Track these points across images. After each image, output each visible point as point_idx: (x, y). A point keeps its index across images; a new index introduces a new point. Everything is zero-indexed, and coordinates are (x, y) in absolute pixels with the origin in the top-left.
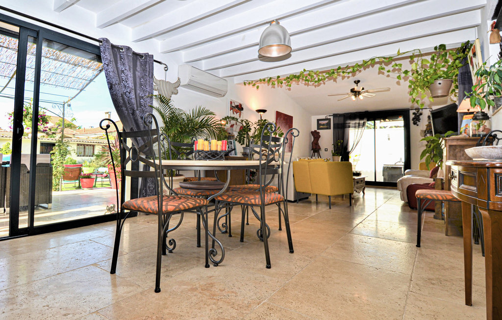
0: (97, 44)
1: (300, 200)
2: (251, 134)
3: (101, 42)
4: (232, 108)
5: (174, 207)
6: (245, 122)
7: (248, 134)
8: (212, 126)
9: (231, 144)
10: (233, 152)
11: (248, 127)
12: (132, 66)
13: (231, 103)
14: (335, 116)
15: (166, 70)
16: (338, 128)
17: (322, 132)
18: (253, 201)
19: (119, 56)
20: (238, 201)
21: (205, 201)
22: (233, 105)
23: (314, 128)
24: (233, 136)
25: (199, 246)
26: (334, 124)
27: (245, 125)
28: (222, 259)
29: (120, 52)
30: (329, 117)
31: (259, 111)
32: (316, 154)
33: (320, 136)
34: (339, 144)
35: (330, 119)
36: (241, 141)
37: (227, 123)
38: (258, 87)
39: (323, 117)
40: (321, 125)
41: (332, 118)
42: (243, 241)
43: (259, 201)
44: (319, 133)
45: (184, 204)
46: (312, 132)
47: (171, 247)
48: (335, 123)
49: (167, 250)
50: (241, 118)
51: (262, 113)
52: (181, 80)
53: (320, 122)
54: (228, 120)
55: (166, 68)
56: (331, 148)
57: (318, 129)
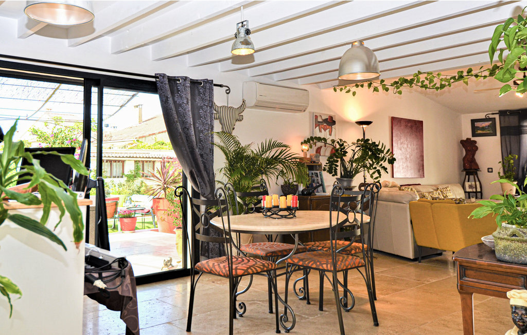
0: (154, 80)
1: (423, 258)
2: (347, 159)
3: (158, 78)
4: (318, 124)
5: (243, 271)
6: (338, 142)
7: (342, 160)
8: (287, 160)
9: (317, 176)
10: (320, 188)
11: (342, 149)
12: (190, 99)
13: (316, 117)
14: (502, 113)
15: (228, 93)
16: (509, 134)
17: (481, 141)
18: (325, 266)
19: (176, 88)
20: (310, 265)
21: (274, 265)
22: (320, 120)
23: (467, 133)
24: (320, 166)
25: (271, 312)
26: (501, 128)
27: (338, 147)
28: (292, 326)
29: (177, 84)
30: (491, 116)
31: (361, 123)
32: (472, 177)
33: (477, 148)
34: (512, 161)
35: (495, 118)
36: (332, 170)
37: (311, 147)
38: (354, 94)
39: (482, 116)
40: (478, 128)
41: (497, 117)
42: (322, 310)
43: (331, 267)
44: (475, 142)
45: (252, 268)
46: (462, 142)
47: (241, 311)
48: (502, 125)
49: (237, 314)
50: (332, 137)
51: (364, 126)
52: (246, 102)
53: (477, 124)
54: (311, 142)
55: (228, 91)
56: (498, 168)
57: (473, 136)
